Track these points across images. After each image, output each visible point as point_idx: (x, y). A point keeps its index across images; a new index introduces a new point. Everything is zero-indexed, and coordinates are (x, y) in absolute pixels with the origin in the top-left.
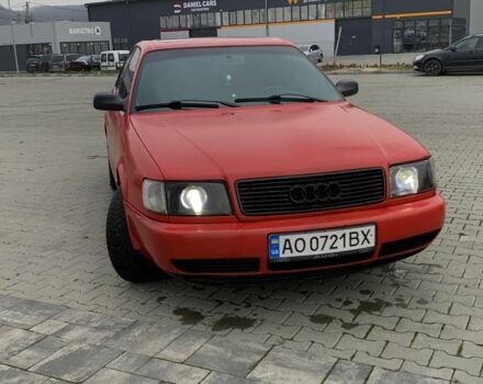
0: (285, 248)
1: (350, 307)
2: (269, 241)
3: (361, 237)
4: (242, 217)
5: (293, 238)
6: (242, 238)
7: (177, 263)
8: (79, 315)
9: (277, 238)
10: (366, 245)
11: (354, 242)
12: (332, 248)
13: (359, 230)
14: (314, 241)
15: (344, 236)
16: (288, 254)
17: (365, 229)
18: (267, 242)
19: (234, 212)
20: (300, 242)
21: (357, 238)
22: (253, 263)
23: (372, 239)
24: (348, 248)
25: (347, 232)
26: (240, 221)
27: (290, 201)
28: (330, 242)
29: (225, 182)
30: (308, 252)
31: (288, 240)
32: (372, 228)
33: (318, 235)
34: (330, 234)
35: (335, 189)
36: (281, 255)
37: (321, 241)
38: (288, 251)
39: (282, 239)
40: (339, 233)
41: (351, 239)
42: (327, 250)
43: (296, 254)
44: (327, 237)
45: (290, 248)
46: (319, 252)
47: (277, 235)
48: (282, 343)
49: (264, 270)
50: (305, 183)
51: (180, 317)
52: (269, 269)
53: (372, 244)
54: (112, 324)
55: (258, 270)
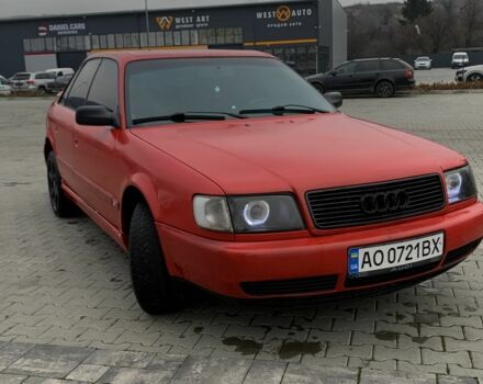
0: (364, 262)
1: (404, 321)
2: (349, 256)
3: (432, 246)
4: (315, 231)
5: (372, 251)
6: (321, 254)
7: (246, 286)
8: (116, 355)
9: (357, 251)
10: (436, 254)
11: (426, 251)
12: (407, 259)
13: (430, 238)
14: (392, 252)
15: (418, 245)
16: (367, 268)
17: (435, 237)
18: (346, 255)
19: (306, 226)
20: (379, 255)
21: (428, 247)
22: (331, 280)
23: (440, 247)
24: (422, 258)
25: (421, 241)
26: (313, 235)
27: (362, 211)
28: (406, 252)
29: (294, 195)
30: (386, 265)
31: (367, 253)
32: (441, 235)
33: (395, 246)
34: (405, 244)
35: (403, 197)
36: (361, 270)
37: (398, 252)
38: (367, 265)
39: (362, 252)
40: (414, 243)
41: (424, 248)
42: (403, 262)
43: (374, 268)
44: (403, 247)
45: (369, 262)
46: (396, 264)
47: (356, 248)
48: (367, 365)
49: (340, 287)
50: (374, 192)
51: (235, 347)
52: (346, 286)
53: (441, 253)
54: (162, 362)
55: (333, 288)
